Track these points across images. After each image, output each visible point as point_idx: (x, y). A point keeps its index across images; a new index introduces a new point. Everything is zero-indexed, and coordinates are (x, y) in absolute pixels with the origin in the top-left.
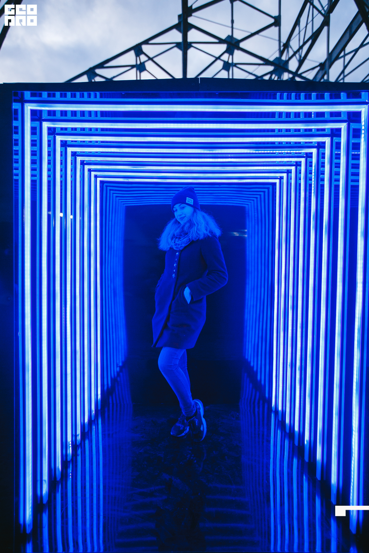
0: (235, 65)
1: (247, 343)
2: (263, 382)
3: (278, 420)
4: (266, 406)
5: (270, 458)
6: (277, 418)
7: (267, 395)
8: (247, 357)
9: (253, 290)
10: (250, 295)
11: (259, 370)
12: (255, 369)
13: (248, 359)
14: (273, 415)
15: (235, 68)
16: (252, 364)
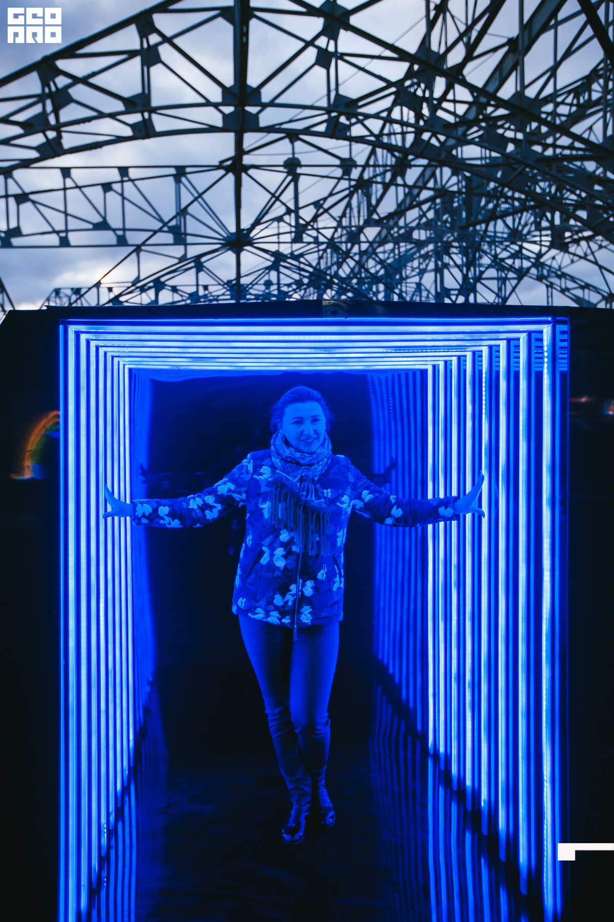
0: (341, 56)
1: (381, 632)
2: (411, 704)
3: (440, 769)
4: (418, 747)
5: (428, 833)
6: (437, 767)
7: (419, 727)
8: (380, 657)
9: (389, 536)
10: (383, 543)
11: (404, 682)
12: (397, 679)
13: (383, 659)
14: (430, 762)
15: (340, 62)
16: (391, 671)
